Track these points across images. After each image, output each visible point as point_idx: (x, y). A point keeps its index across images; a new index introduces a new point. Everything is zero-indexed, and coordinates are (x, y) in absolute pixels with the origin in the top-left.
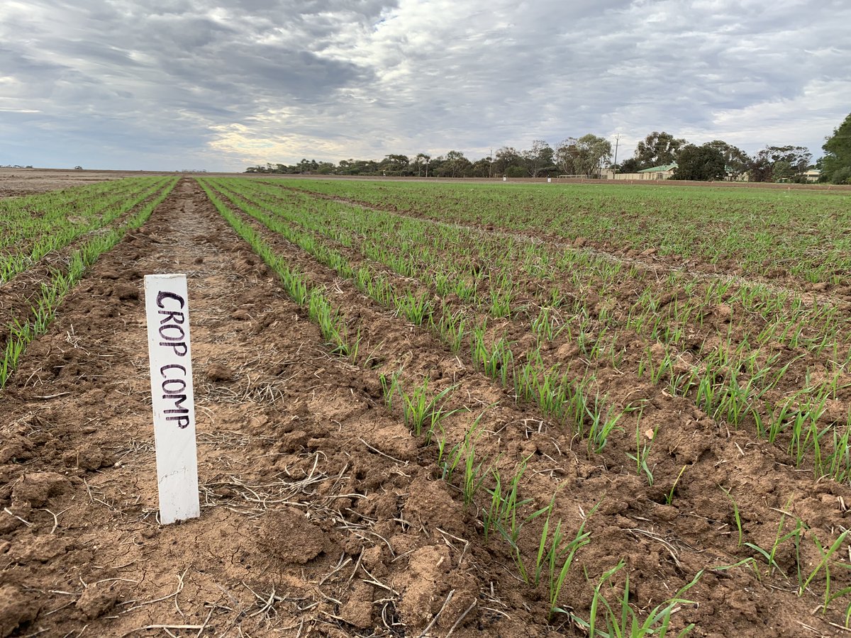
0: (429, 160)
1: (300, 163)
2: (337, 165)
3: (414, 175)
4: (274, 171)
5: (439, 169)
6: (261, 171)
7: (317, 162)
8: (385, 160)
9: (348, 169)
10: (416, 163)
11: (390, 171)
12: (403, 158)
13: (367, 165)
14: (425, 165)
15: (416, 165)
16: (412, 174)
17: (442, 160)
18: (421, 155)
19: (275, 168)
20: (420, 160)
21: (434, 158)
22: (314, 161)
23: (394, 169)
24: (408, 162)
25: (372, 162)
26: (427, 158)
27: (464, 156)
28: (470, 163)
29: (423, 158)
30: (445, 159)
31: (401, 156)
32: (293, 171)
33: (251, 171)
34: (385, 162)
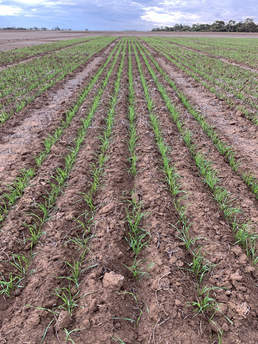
0: (235, 23)
1: (175, 26)
2: (192, 27)
3: (226, 31)
4: (163, 30)
5: (239, 28)
6: (158, 30)
7: (182, 25)
8: (214, 23)
9: (196, 28)
10: (228, 25)
11: (215, 29)
12: (222, 23)
13: (205, 26)
14: (232, 26)
15: (228, 26)
16: (225, 31)
17: (242, 23)
18: (231, 21)
19: (164, 28)
20: (231, 23)
21: (237, 22)
22: (181, 25)
23: (217, 28)
24: (224, 24)
25: (207, 25)
26: (234, 22)
27: (253, 21)
28: (255, 25)
29: (232, 22)
30: (243, 22)
31: (221, 22)
32: (172, 30)
33: (154, 30)
34: (214, 25)
